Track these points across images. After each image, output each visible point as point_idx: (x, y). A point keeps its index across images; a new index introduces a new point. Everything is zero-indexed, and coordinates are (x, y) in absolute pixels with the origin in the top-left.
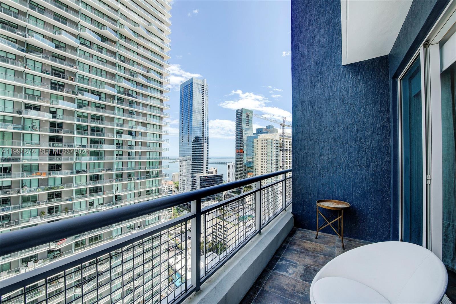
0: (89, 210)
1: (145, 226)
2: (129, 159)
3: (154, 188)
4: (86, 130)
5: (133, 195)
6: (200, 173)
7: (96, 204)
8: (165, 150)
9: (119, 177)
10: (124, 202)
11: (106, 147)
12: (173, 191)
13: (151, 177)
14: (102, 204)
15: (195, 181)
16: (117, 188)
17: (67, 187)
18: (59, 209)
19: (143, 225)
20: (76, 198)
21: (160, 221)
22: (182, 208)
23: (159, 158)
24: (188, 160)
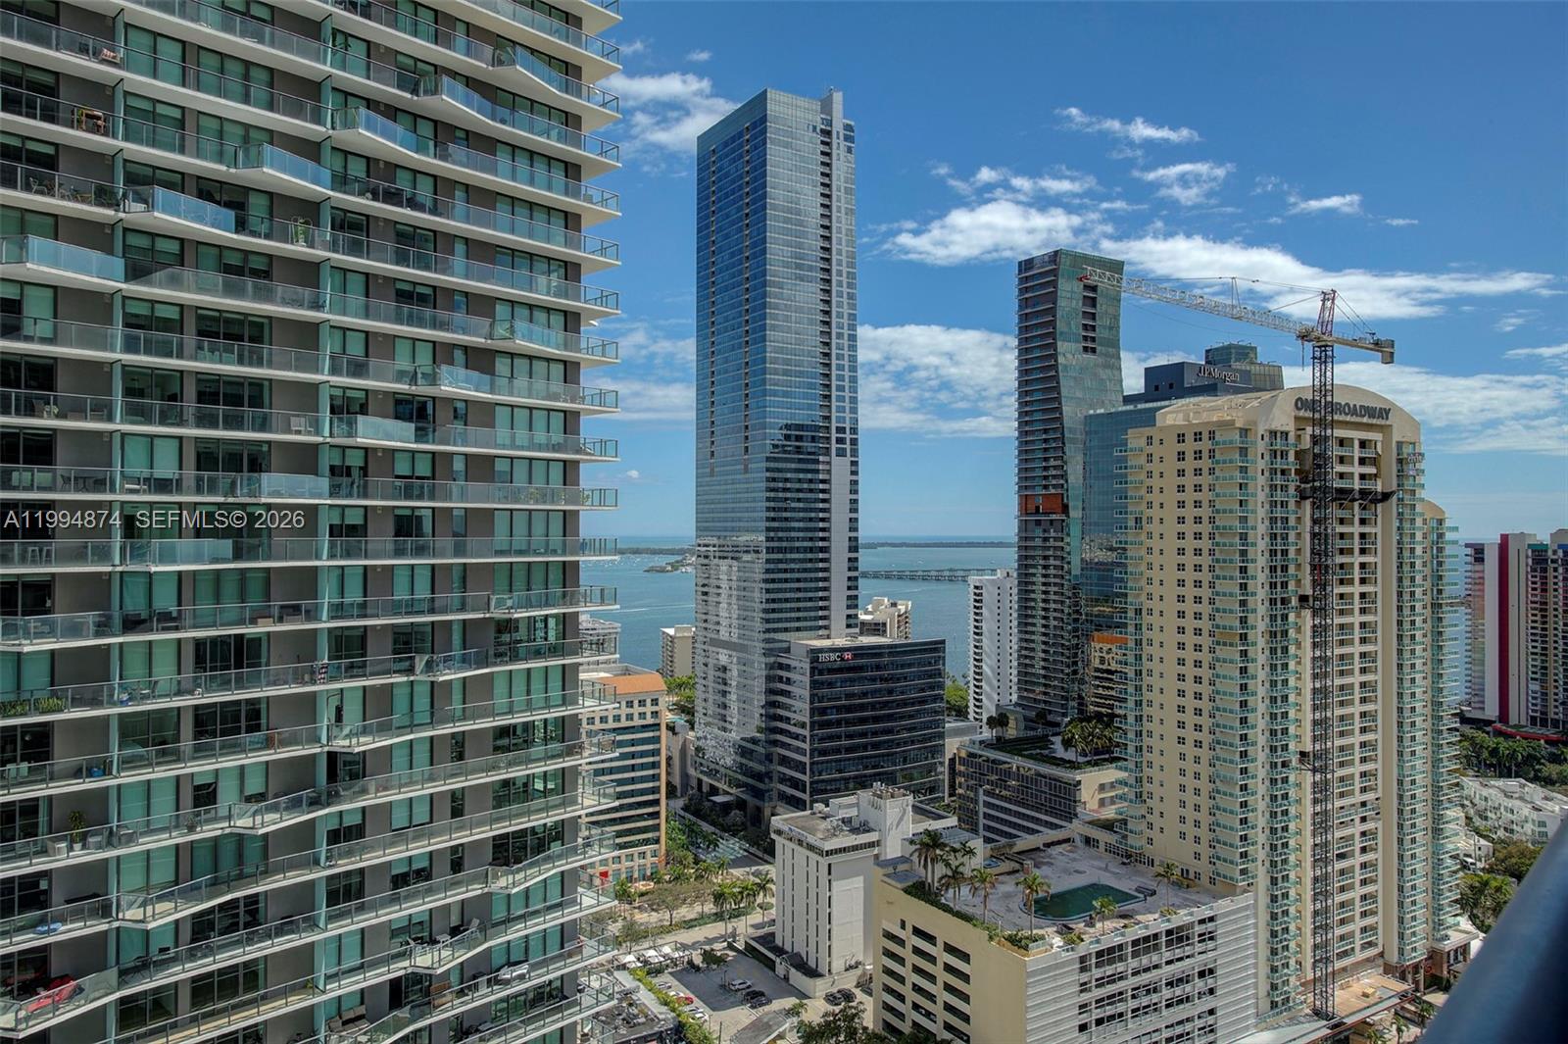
0: (191, 829)
1: (488, 927)
2: (399, 552)
3: (538, 717)
4: (173, 398)
5: (422, 754)
6: (811, 629)
7: (227, 795)
8: (596, 501)
9: (350, 648)
10: (372, 788)
11: (277, 489)
12: (663, 727)
13: (522, 653)
14: (261, 797)
15: (784, 674)
16: (339, 710)
17: (78, 702)
18: (42, 818)
19: (476, 922)
20: (128, 763)
21: (574, 902)
22: (713, 824)
23: (564, 543)
24: (746, 557)
